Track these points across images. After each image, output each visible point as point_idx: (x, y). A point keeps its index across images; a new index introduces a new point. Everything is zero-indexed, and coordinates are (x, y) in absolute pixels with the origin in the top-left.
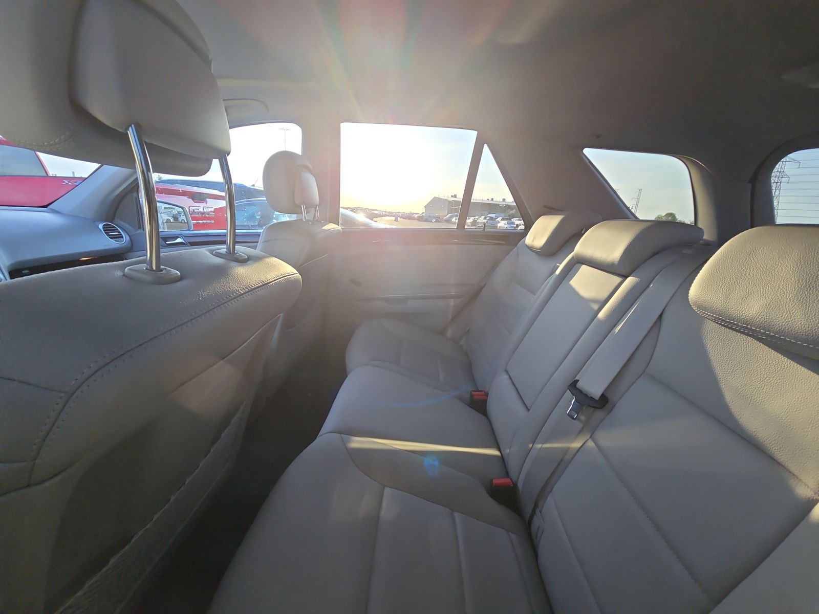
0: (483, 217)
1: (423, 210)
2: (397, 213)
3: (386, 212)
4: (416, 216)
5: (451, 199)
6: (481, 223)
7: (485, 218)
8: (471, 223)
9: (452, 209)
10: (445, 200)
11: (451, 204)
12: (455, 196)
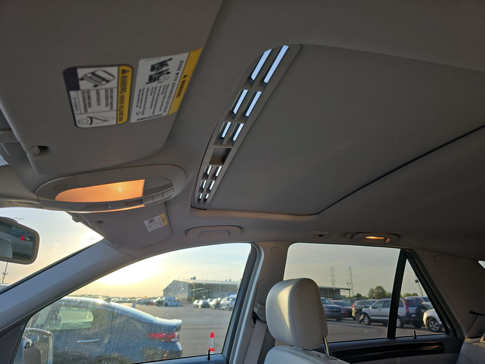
0: (226, 298)
1: (162, 294)
2: (132, 298)
3: (119, 298)
4: (154, 301)
5: (192, 282)
6: (225, 305)
7: (228, 299)
8: (214, 305)
9: (192, 292)
10: (185, 283)
11: (191, 286)
12: (194, 278)
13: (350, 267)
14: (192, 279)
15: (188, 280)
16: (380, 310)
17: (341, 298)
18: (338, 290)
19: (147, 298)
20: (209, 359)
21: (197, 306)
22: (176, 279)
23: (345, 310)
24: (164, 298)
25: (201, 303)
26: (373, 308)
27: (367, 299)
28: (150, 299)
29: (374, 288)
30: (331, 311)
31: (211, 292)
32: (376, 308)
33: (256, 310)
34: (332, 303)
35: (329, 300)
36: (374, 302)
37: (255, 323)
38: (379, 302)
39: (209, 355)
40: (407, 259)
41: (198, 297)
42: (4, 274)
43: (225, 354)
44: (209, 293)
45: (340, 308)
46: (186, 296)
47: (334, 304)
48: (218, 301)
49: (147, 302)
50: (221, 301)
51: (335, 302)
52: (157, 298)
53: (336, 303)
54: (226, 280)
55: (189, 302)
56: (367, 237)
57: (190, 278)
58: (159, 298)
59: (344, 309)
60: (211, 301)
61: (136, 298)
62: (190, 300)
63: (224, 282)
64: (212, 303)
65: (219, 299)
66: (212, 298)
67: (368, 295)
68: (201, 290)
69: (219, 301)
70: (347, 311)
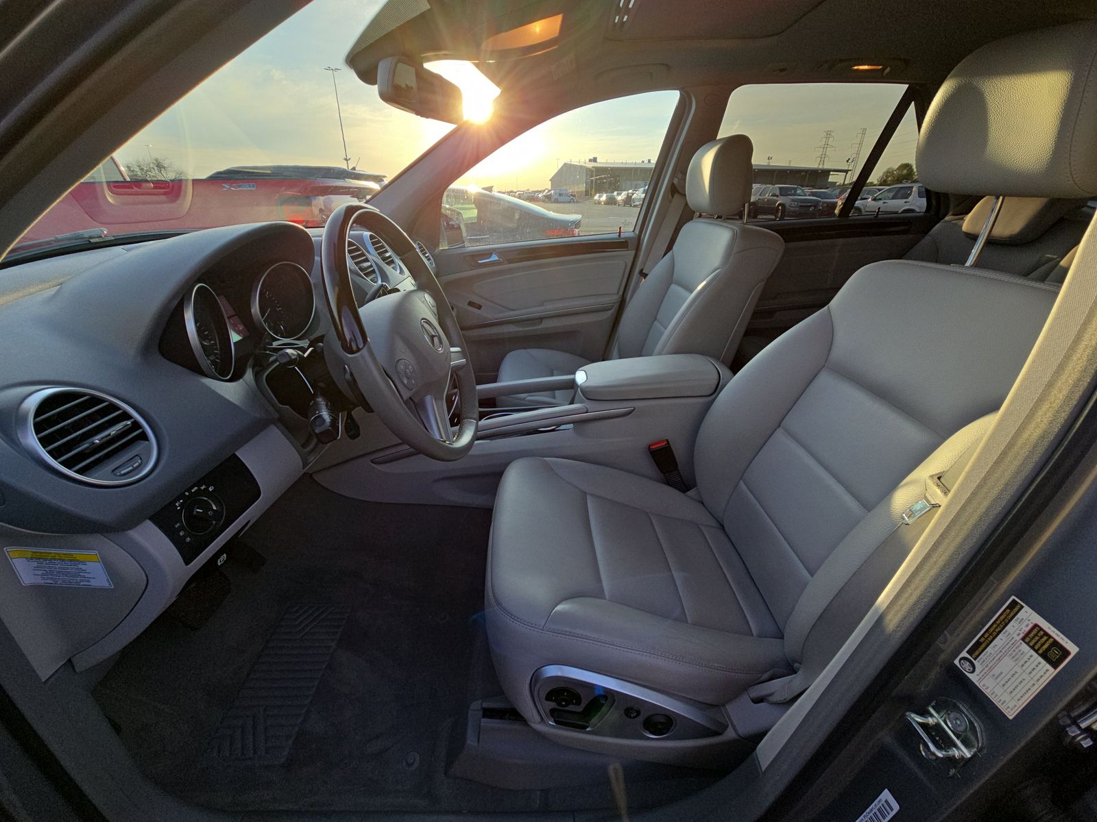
1: (549, 186)
4: (541, 195)
5: (591, 165)
9: (592, 181)
10: (581, 167)
11: (590, 172)
12: (595, 160)
13: (865, 130)
14: (590, 161)
15: (585, 163)
16: (884, 203)
17: (828, 186)
18: (826, 173)
19: (530, 191)
20: (620, 236)
21: (599, 203)
22: (568, 161)
23: (825, 205)
24: (553, 192)
25: (604, 198)
26: (874, 200)
27: (875, 185)
28: (535, 192)
29: (896, 167)
30: (801, 206)
31: (619, 181)
32: (880, 199)
33: (676, 181)
34: (807, 194)
35: (803, 191)
36: (879, 190)
37: (673, 197)
38: (889, 191)
39: (620, 232)
40: (913, 103)
41: (600, 189)
42: (346, 160)
43: (637, 232)
44: (616, 181)
45: (818, 202)
46: (582, 188)
47: (809, 195)
48: (628, 194)
49: (532, 197)
50: (633, 194)
51: (811, 192)
52: (544, 191)
53: (813, 194)
54: (643, 162)
55: (587, 197)
56: (856, 68)
57: (587, 161)
58: (547, 191)
59: (824, 203)
60: (618, 194)
61: (516, 193)
62: (588, 194)
63: (639, 164)
64: (621, 198)
65: (630, 191)
66: (619, 189)
67: (878, 180)
68: (605, 178)
69: (630, 195)
70: (827, 206)
